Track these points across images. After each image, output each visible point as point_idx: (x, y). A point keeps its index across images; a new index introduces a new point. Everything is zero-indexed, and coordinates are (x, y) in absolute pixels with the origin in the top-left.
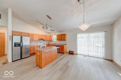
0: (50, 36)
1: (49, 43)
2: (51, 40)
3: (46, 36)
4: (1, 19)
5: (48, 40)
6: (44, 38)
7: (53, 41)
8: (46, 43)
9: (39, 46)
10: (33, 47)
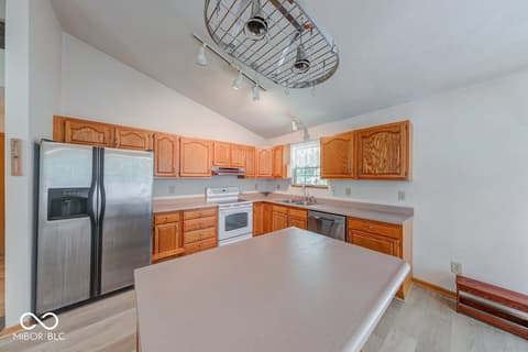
0: (277, 148)
1: (266, 194)
2: (278, 177)
3: (252, 149)
4: (4, 48)
5: (262, 178)
6: (239, 160)
7: (290, 179)
8: (252, 190)
9: (212, 212)
10: (177, 217)
